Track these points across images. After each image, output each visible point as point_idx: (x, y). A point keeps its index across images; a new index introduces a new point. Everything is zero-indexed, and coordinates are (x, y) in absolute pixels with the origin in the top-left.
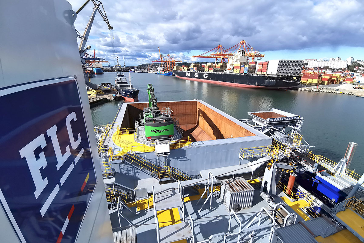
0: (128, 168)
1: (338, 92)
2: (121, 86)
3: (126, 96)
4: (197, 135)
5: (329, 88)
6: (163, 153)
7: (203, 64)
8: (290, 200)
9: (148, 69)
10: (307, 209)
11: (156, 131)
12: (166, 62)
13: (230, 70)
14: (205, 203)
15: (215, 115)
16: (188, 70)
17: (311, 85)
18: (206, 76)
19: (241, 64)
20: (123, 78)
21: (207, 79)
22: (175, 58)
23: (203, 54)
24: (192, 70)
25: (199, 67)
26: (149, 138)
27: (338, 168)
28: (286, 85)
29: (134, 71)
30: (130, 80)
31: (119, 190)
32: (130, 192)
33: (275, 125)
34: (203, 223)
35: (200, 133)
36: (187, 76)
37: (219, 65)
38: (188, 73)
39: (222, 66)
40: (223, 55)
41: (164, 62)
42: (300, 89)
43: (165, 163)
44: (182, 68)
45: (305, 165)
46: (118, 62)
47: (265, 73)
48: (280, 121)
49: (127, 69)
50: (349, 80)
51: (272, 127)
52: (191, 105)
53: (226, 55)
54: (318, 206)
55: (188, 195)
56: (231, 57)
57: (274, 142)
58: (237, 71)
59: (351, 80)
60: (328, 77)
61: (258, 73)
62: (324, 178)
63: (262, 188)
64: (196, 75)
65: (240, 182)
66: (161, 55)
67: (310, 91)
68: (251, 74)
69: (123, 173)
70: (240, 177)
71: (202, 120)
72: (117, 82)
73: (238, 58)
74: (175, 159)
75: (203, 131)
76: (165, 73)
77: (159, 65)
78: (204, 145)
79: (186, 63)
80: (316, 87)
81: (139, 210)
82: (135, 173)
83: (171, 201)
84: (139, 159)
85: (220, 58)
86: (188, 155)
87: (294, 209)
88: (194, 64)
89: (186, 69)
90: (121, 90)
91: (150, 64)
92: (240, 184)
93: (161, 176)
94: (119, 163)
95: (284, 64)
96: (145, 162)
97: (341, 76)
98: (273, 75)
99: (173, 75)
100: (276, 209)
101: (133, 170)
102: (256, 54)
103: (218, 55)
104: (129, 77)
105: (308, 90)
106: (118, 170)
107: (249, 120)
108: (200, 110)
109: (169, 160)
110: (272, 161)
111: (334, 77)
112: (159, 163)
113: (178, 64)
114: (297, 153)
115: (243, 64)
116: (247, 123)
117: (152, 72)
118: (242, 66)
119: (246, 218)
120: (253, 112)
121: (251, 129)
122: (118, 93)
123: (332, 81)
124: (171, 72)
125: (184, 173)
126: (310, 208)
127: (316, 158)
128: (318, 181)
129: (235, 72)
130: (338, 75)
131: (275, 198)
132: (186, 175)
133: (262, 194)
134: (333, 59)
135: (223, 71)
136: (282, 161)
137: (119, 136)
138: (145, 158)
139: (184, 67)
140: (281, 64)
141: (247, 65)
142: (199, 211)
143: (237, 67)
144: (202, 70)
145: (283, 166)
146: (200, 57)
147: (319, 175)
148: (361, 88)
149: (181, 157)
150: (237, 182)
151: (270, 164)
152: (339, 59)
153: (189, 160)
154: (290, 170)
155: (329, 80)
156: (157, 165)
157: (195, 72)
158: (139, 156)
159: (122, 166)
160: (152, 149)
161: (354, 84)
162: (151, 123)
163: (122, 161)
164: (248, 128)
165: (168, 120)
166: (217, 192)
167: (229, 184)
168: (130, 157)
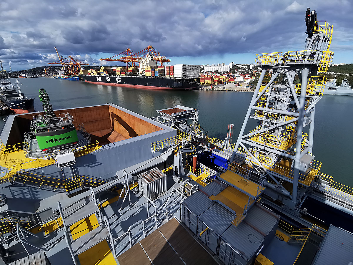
0: (22, 191)
1: (225, 90)
2: (7, 97)
3: (15, 107)
4: (113, 139)
5: (219, 87)
6: (67, 163)
7: (113, 68)
8: (195, 176)
9: (44, 73)
10: (207, 180)
11: (53, 141)
12: (68, 65)
13: (142, 73)
14: (123, 201)
15: (128, 116)
16: (99, 74)
17: (207, 85)
18: (119, 80)
19: (151, 68)
20: (9, 86)
21: (120, 83)
22: (79, 60)
23: (112, 57)
24: (103, 74)
25: (110, 70)
26: (44, 151)
27: (224, 145)
28: (189, 85)
29: (25, 76)
30: (19, 88)
31: (18, 218)
32: (33, 217)
33: (179, 118)
34: (124, 220)
35: (117, 137)
36: (97, 80)
37: (131, 69)
38: (99, 77)
39: (133, 70)
40: (133, 59)
41: (66, 64)
42: (200, 89)
43: (73, 173)
44: (90, 71)
45: (203, 147)
46: (2, 67)
47: (173, 76)
48: (182, 115)
49: (15, 75)
50: (232, 80)
51: (177, 121)
52: (102, 110)
53: (136, 59)
54: (214, 175)
55: (107, 199)
56: (141, 61)
57: (178, 132)
58: (148, 75)
59: (233, 80)
60: (217, 79)
61: (167, 76)
62: (216, 153)
63: (174, 173)
64: (108, 79)
65: (154, 172)
66: (60, 56)
67: (207, 90)
68: (161, 77)
69: (17, 197)
70: (154, 169)
71: (116, 124)
72: (2, 92)
73: (147, 62)
74: (84, 166)
75: (119, 135)
76: (70, 77)
77: (59, 68)
78: (115, 146)
79: (95, 66)
80: (210, 87)
81: (48, 233)
82: (33, 194)
83: (84, 210)
84: (35, 176)
85: (131, 61)
86: (99, 159)
87: (198, 182)
88: (104, 68)
89: (94, 73)
90: (8, 100)
91: (46, 67)
92: (154, 175)
93: (68, 189)
94: (9, 186)
95: (186, 69)
96: (44, 178)
97: (226, 77)
98: (179, 78)
99: (80, 80)
100: (184, 186)
101: (29, 191)
102: (163, 59)
103: (128, 58)
104: (17, 84)
105: (206, 89)
106: (9, 196)
107: (158, 118)
108: (113, 114)
109: (77, 169)
110: (177, 149)
111: (222, 78)
112: (65, 175)
113: (85, 67)
114: (197, 138)
115: (153, 68)
116: (158, 121)
117: (51, 76)
118: (153, 70)
119: (163, 202)
120: (162, 110)
121: (160, 124)
122: (4, 106)
123: (221, 82)
124: (77, 76)
125: (99, 179)
126: (208, 178)
127: (211, 140)
128: (213, 156)
129: (146, 75)
130: (224, 76)
131: (183, 178)
132: (101, 180)
133: (175, 178)
134: (220, 65)
135: (135, 75)
136: (185, 147)
137: (5, 156)
138: (43, 174)
139: (93, 71)
140: (183, 68)
141: (157, 69)
142: (119, 211)
143: (148, 71)
144: (114, 74)
145: (187, 150)
146: (109, 60)
147: (213, 152)
148: (239, 85)
149: (91, 163)
150: (151, 173)
151: (176, 151)
152: (224, 64)
153: (101, 164)
154: (192, 153)
155: (218, 81)
156: (61, 178)
157: (106, 76)
158: (34, 173)
159: (13, 189)
160: (51, 162)
161: (235, 83)
162: (44, 132)
163: (11, 183)
164: (157, 124)
165: (68, 127)
166: (135, 188)
167: (144, 177)
168: (22, 177)
